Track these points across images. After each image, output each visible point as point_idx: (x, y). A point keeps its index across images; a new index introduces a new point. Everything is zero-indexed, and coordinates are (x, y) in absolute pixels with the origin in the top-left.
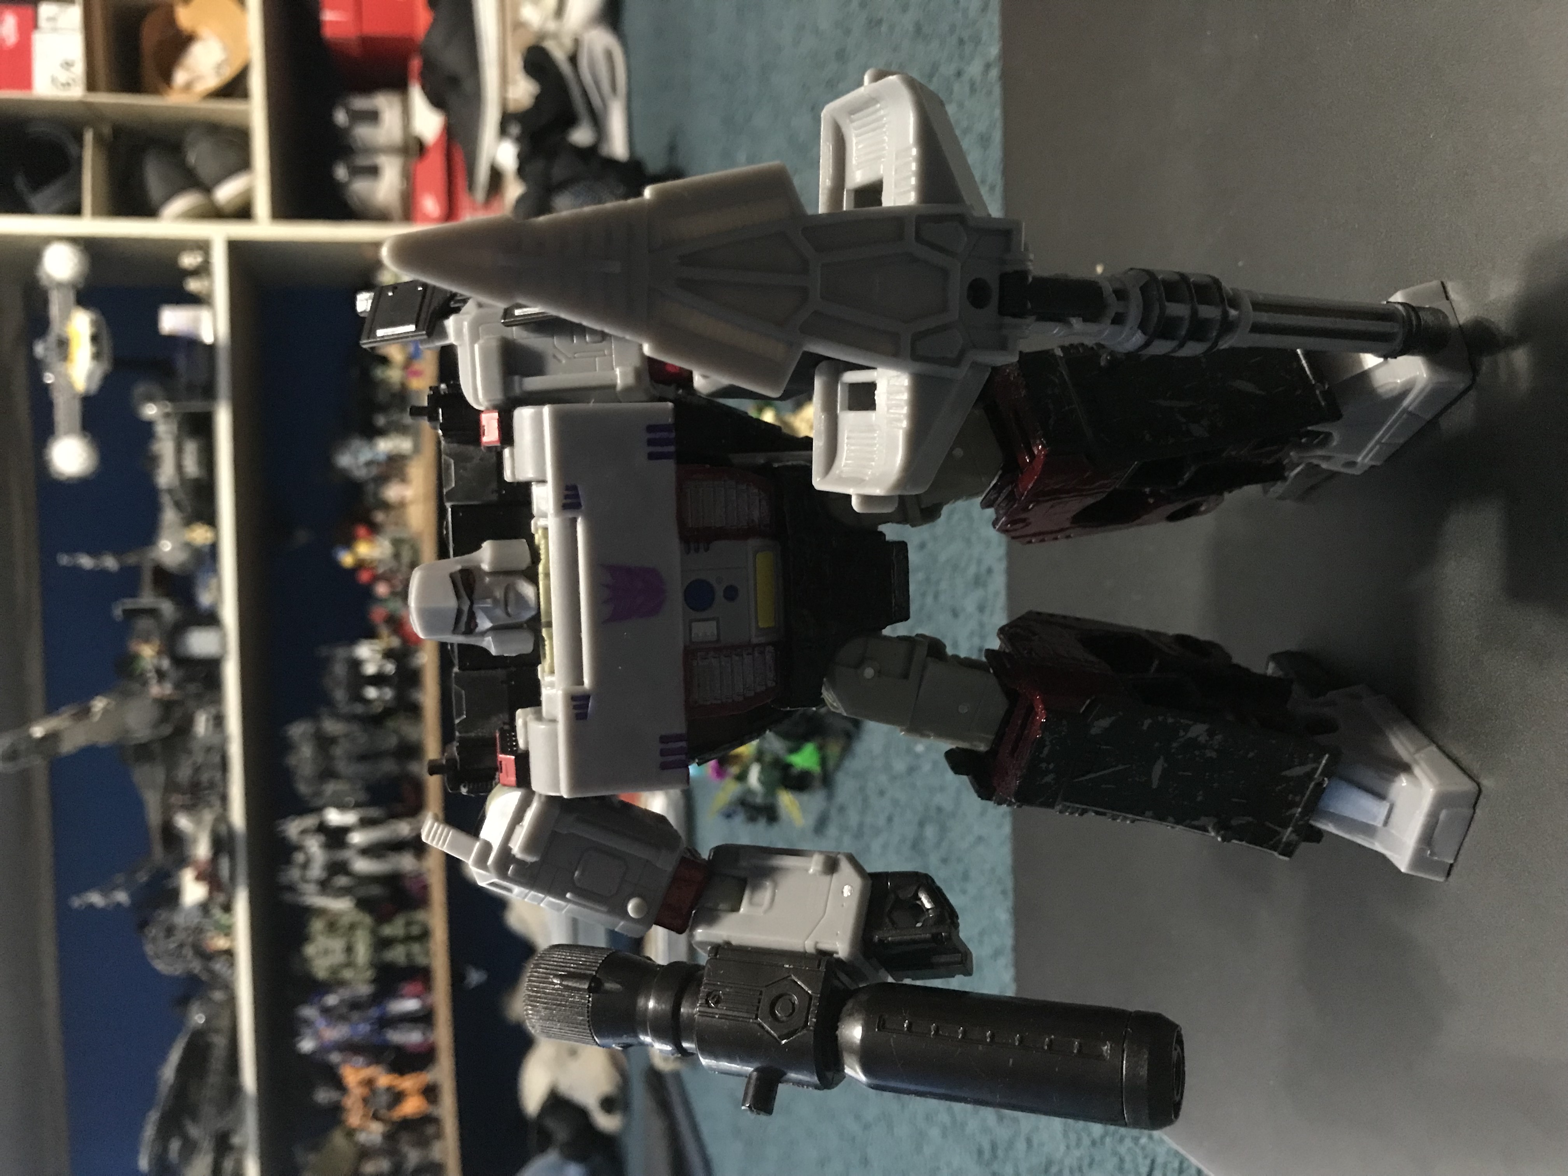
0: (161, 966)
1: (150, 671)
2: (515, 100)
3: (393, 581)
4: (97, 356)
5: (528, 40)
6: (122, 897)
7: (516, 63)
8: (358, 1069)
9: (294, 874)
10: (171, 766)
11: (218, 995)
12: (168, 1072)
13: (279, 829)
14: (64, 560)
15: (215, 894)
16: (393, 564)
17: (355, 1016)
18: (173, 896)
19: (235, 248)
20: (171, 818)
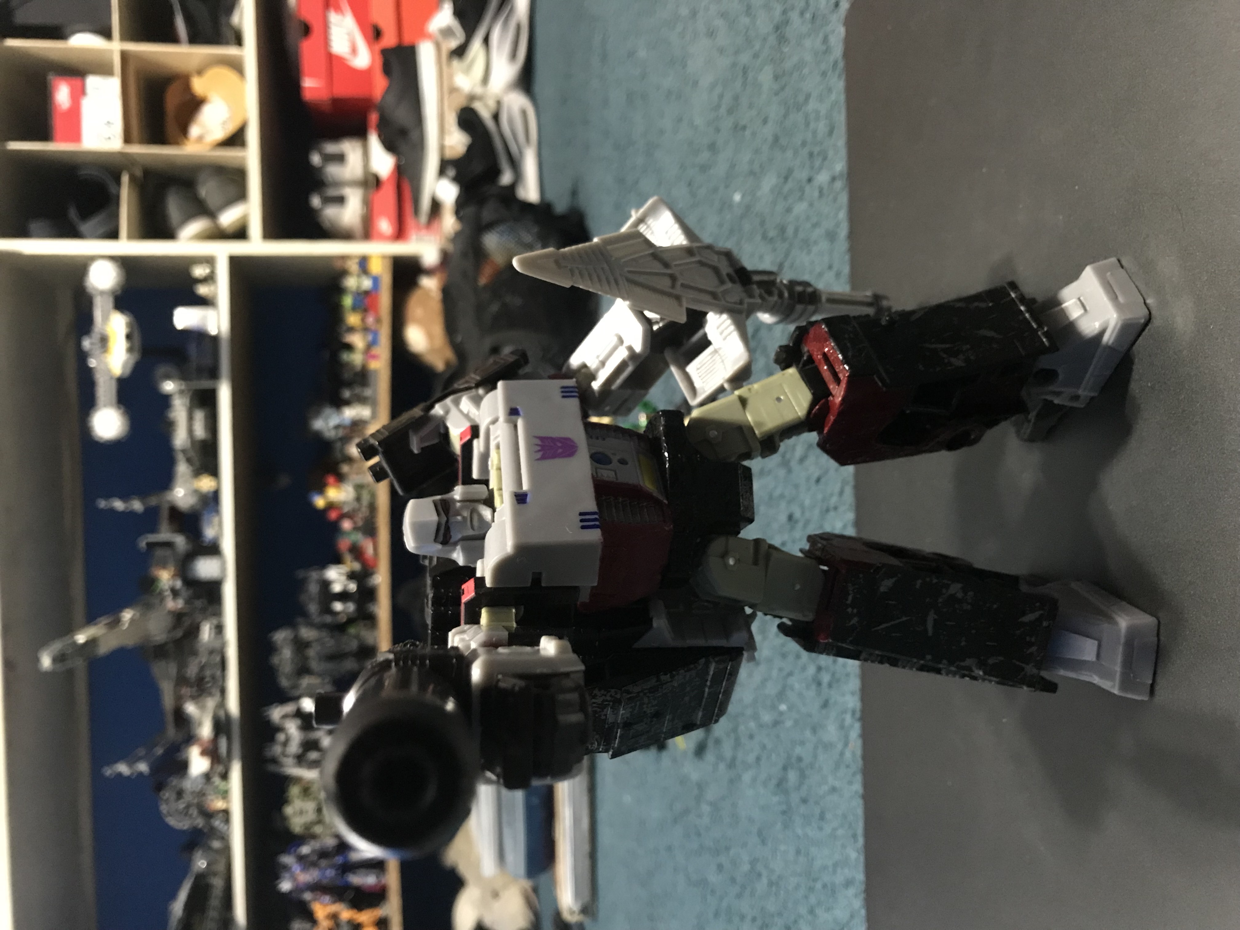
0: (172, 822)
1: (167, 590)
2: (451, 147)
3: (355, 519)
4: (130, 350)
5: (460, 102)
6: (143, 767)
7: (451, 119)
8: (325, 905)
9: (277, 749)
10: (182, 665)
11: (216, 844)
12: (178, 907)
13: (265, 714)
14: (102, 504)
15: (216, 766)
16: (356, 505)
17: (324, 863)
18: (183, 766)
19: (236, 262)
20: (182, 705)
